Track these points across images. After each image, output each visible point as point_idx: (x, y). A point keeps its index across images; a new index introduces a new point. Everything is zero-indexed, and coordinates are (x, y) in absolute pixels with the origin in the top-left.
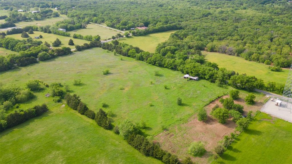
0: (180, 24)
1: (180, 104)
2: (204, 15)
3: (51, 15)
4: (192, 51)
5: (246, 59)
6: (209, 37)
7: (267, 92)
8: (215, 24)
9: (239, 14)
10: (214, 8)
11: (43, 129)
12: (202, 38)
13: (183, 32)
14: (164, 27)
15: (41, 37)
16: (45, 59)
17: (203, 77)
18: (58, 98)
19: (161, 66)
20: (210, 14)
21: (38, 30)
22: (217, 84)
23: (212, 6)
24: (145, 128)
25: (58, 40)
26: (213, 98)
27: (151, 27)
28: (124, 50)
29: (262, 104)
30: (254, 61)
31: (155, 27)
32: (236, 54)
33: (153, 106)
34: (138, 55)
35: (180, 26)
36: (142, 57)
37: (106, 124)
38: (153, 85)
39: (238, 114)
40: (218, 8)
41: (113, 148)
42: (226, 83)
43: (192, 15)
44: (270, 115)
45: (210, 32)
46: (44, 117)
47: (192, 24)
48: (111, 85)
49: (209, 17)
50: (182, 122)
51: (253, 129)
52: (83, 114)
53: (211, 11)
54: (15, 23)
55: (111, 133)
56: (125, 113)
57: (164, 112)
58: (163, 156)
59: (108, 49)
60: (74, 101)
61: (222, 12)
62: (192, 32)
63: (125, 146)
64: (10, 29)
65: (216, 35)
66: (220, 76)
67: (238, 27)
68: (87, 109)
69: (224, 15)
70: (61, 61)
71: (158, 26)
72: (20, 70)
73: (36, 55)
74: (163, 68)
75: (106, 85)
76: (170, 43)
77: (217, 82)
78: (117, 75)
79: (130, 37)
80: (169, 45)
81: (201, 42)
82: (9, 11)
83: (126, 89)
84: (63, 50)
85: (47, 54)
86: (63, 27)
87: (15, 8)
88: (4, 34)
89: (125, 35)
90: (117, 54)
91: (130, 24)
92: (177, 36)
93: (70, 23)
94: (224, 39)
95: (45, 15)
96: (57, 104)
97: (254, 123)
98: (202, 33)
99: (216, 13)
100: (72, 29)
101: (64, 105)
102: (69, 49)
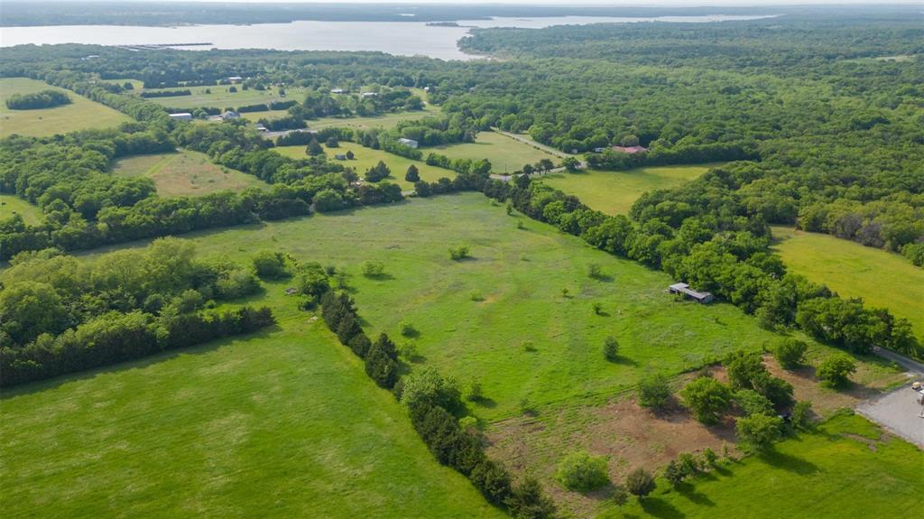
0: (756, 146)
1: (613, 356)
2: (857, 123)
3: (401, 105)
4: (741, 220)
5: (917, 263)
6: (828, 189)
8: (879, 153)
10: (910, 106)
12: (801, 188)
14: (696, 150)
15: (350, 156)
16: (329, 208)
17: (726, 294)
20: (882, 121)
21: (353, 139)
22: (757, 319)
23: (911, 99)
24: (478, 399)
25: (382, 165)
26: (724, 354)
27: (656, 147)
29: (875, 393)
31: (669, 148)
32: (888, 244)
33: (535, 350)
34: (567, 216)
37: (382, 373)
38: (567, 300)
39: (760, 403)
42: (788, 319)
44: (879, 427)
48: (455, 286)
49: (875, 130)
50: (588, 401)
52: (345, 343)
53: (893, 114)
54: (308, 119)
57: (553, 369)
59: (496, 197)
60: (337, 310)
62: (779, 171)
63: (403, 431)
64: (286, 133)
65: (862, 185)
66: (774, 297)
68: (360, 331)
70: (367, 218)
71: (683, 145)
72: (262, 227)
73: (307, 196)
74: (623, 261)
75: (440, 285)
77: (762, 312)
78: (483, 263)
79: (580, 172)
80: (671, 200)
81: (790, 199)
82: (309, 90)
83: (487, 302)
84: (379, 190)
85: (337, 195)
86: (411, 136)
87: (326, 84)
88: (269, 144)
89: (565, 165)
90: (515, 211)
91: (595, 137)
92: (722, 177)
93: (435, 126)
94: (879, 197)
95: (385, 105)
96: (302, 313)
97: (808, 439)
98: (810, 175)
99: (908, 119)
100: (435, 142)
101: (314, 318)
102: (396, 189)
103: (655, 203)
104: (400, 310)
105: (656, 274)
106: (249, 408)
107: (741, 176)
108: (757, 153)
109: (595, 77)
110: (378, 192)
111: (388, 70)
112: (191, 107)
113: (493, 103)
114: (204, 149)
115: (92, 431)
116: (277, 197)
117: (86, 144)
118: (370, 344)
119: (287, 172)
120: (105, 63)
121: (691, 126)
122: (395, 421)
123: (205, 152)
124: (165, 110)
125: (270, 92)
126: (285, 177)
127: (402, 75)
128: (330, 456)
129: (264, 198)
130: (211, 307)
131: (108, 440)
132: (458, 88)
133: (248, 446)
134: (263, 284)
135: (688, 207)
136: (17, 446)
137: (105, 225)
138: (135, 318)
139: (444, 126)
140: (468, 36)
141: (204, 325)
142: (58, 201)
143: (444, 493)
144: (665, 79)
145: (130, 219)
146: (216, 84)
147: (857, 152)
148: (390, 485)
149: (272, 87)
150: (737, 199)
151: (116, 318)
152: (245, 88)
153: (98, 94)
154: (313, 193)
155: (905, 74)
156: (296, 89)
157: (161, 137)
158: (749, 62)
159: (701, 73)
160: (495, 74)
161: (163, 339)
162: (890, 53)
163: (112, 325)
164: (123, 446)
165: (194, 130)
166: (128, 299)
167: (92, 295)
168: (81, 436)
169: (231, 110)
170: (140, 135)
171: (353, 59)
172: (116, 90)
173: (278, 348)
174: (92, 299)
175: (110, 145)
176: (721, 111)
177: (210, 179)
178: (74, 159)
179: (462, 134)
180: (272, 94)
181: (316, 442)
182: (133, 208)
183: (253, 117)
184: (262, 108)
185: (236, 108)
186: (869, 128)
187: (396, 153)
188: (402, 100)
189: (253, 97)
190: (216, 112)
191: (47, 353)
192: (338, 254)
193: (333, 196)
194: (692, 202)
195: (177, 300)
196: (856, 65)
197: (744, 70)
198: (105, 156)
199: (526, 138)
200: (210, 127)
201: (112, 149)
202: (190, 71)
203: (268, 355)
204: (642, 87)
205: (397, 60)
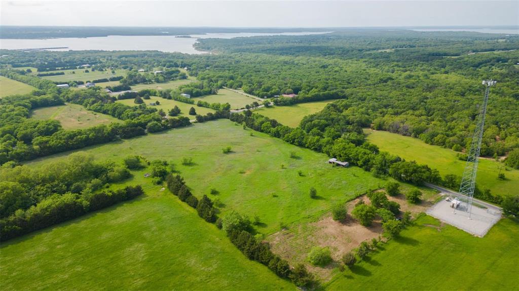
0: (344, 92)
1: (314, 196)
2: (381, 80)
3: (176, 77)
4: (350, 127)
5: (427, 142)
6: (380, 110)
7: (444, 189)
8: (394, 93)
9: (436, 79)
10: (400, 72)
11: (131, 215)
12: (369, 111)
13: (345, 102)
14: (319, 95)
15: (158, 103)
16: (155, 130)
17: (355, 162)
18: (157, 179)
19: (301, 145)
20: (391, 79)
21: (157, 94)
22: (372, 173)
23: (398, 69)
24: (258, 224)
25: (176, 107)
26: (363, 191)
27: (301, 95)
28: (256, 123)
29: (431, 204)
30: (437, 145)
31: (307, 94)
32: (413, 134)
33: (277, 196)
34: (273, 130)
35: (343, 94)
36: (278, 132)
37: (208, 215)
38: (284, 170)
39: (389, 214)
40: (406, 71)
41: (210, 245)
42: (385, 172)
43: (364, 80)
45: (384, 104)
46: (136, 202)
47: (360, 91)
48: (229, 167)
49: (389, 83)
50: (310, 220)
51: (409, 237)
52: (184, 201)
53: (394, 75)
54: (131, 85)
55: (213, 227)
56: (237, 203)
57: (289, 205)
58: (269, 261)
59: (237, 121)
60: (176, 184)
61: (410, 77)
62: (357, 103)
63: (226, 244)
64: (122, 93)
65: (392, 108)
66: (378, 163)
67: (427, 98)
68: (190, 194)
69: (412, 81)
70: (175, 134)
71: (313, 92)
72: (122, 142)
73: (144, 125)
74: (304, 149)
75: (222, 166)
76: (321, 116)
77: (373, 170)
78: (240, 154)
79: (271, 107)
80: (318, 119)
81: (366, 116)
82: (127, 70)
83: (247, 173)
84: (179, 120)
85: (159, 124)
86: (186, 92)
87: (135, 68)
88: (114, 99)
89: (264, 104)
90: (247, 128)
91: (274, 90)
92: (334, 107)
93: (196, 87)
94: (401, 113)
95: (169, 77)
96: (156, 186)
97: (411, 229)
98: (371, 104)
99: (400, 77)
100: (198, 95)
101: (163, 189)
102: (187, 120)
103: (311, 121)
104: (206, 181)
105: (320, 155)
106: (143, 240)
107: (342, 106)
108: (345, 95)
109: (263, 62)
110: (178, 121)
111: (164, 60)
112: (68, 81)
113: (221, 75)
114: (81, 103)
115: (59, 262)
116: (128, 127)
117: (15, 103)
118: (197, 201)
119: (130, 113)
120: (13, 59)
121: (313, 84)
122: (221, 240)
123: (82, 104)
124: (54, 83)
125: (107, 72)
126: (129, 116)
127: (172, 62)
128: (192, 261)
129: (121, 127)
130: (108, 187)
131: (70, 266)
132: (201, 68)
133: (149, 261)
134: (131, 172)
135: (325, 122)
136: (17, 275)
137: (38, 147)
138: (68, 197)
139: (202, 87)
140: (197, 42)
141: (107, 197)
142: (8, 135)
143: (256, 275)
144: (294, 62)
145: (52, 143)
146: (76, 68)
147: (385, 93)
148: (229, 274)
149: (107, 69)
150: (345, 117)
151: (58, 198)
152: (93, 70)
153: (14, 76)
154: (146, 124)
155: (392, 57)
156: (120, 70)
157: (55, 97)
158: (327, 54)
159: (308, 59)
160: (216, 60)
161: (86, 207)
162: (383, 48)
163: (57, 202)
164: (79, 269)
165: (74, 93)
166: (62, 187)
167: (41, 186)
168: (54, 265)
169: (89, 82)
170: (43, 96)
171: (145, 55)
172: (23, 73)
173: (148, 206)
174: (42, 188)
175: (28, 103)
176: (324, 76)
177: (88, 118)
178: (10, 111)
179: (211, 91)
180: (108, 74)
181: (184, 255)
182: (51, 137)
183: (103, 85)
184: (105, 80)
185: (92, 81)
186: (386, 82)
187: (181, 101)
188: (176, 74)
189: (98, 75)
190: (82, 83)
191: (24, 221)
192: (166, 154)
193: (157, 124)
194: (327, 120)
195: (89, 185)
196: (371, 54)
197: (326, 57)
198: (27, 109)
199: (241, 92)
200: (82, 92)
201: (30, 105)
202: (61, 62)
203: (145, 210)
204: (285, 66)
205: (167, 55)
